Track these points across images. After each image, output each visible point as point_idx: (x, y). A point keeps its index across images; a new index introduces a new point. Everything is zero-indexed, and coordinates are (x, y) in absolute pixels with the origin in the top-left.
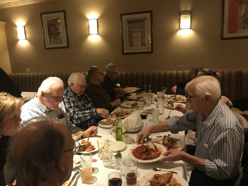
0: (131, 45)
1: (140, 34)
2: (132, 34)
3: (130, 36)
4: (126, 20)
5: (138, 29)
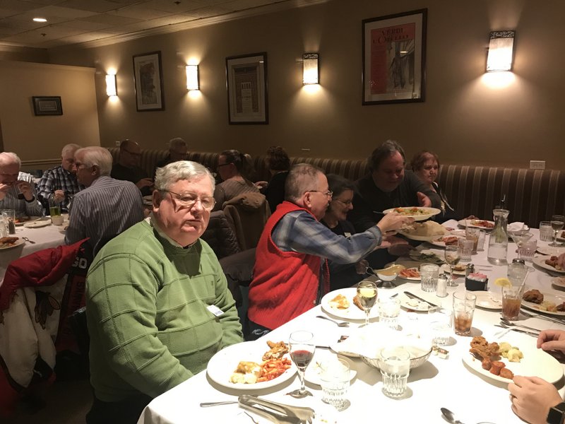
0: (240, 110)
1: (250, 91)
2: (241, 91)
3: (239, 95)
4: (233, 67)
5: (248, 83)
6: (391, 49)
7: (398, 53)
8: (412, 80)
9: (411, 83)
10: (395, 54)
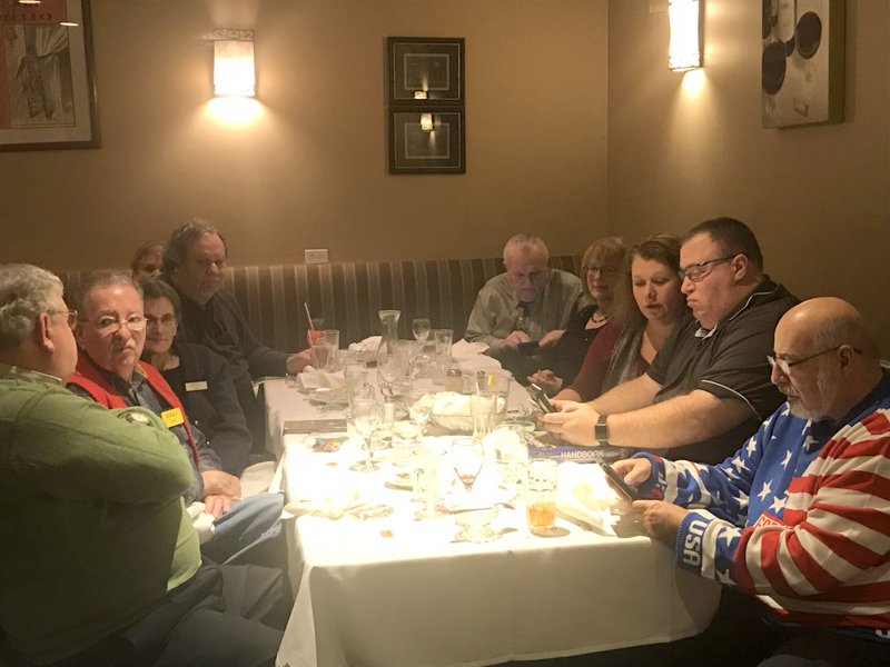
6: (15, 37)
7: (31, 48)
8: (69, 104)
9: (67, 110)
10: (24, 48)
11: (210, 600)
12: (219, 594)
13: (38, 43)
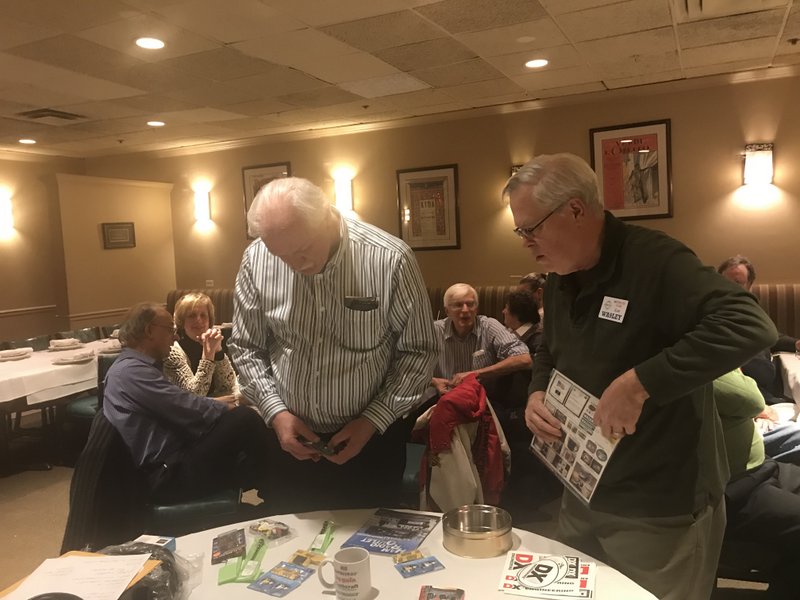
0: (417, 232)
1: (433, 210)
2: (419, 210)
3: (416, 215)
4: (408, 181)
5: (431, 200)
6: (629, 160)
7: (637, 165)
8: (656, 194)
9: (655, 197)
10: (633, 166)
11: (771, 480)
12: (777, 477)
13: (641, 163)
